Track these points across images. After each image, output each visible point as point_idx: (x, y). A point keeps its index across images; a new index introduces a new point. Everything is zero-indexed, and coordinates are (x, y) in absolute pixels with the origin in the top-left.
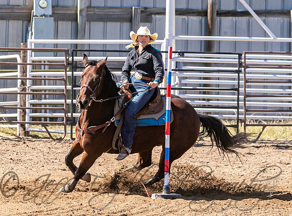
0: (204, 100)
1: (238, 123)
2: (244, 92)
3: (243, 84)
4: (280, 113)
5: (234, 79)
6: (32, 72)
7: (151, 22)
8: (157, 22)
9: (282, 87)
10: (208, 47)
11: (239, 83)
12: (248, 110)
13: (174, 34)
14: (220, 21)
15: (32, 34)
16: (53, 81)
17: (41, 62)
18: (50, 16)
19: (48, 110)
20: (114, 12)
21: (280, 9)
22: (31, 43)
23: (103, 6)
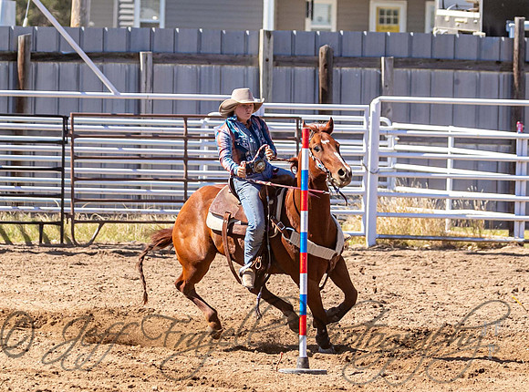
0: (12, 184)
1: (62, 218)
2: (71, 172)
3: (71, 161)
4: (123, 203)
5: (57, 154)
9: (127, 166)
10: (19, 106)
11: (63, 159)
12: (76, 200)
14: (36, 68)
21: (124, 50)
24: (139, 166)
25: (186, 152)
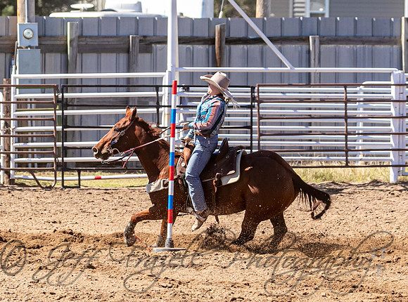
2: (257, 130)
3: (257, 121)
4: (298, 153)
5: (247, 116)
6: (16, 111)
7: (151, 53)
8: (158, 52)
9: (301, 124)
11: (252, 119)
13: (177, 66)
14: (230, 50)
15: (16, 69)
16: (40, 121)
17: (26, 99)
18: (37, 48)
19: (35, 155)
20: (109, 42)
21: (297, 35)
22: (15, 78)
23: (97, 34)
24: (310, 124)
25: (346, 112)
